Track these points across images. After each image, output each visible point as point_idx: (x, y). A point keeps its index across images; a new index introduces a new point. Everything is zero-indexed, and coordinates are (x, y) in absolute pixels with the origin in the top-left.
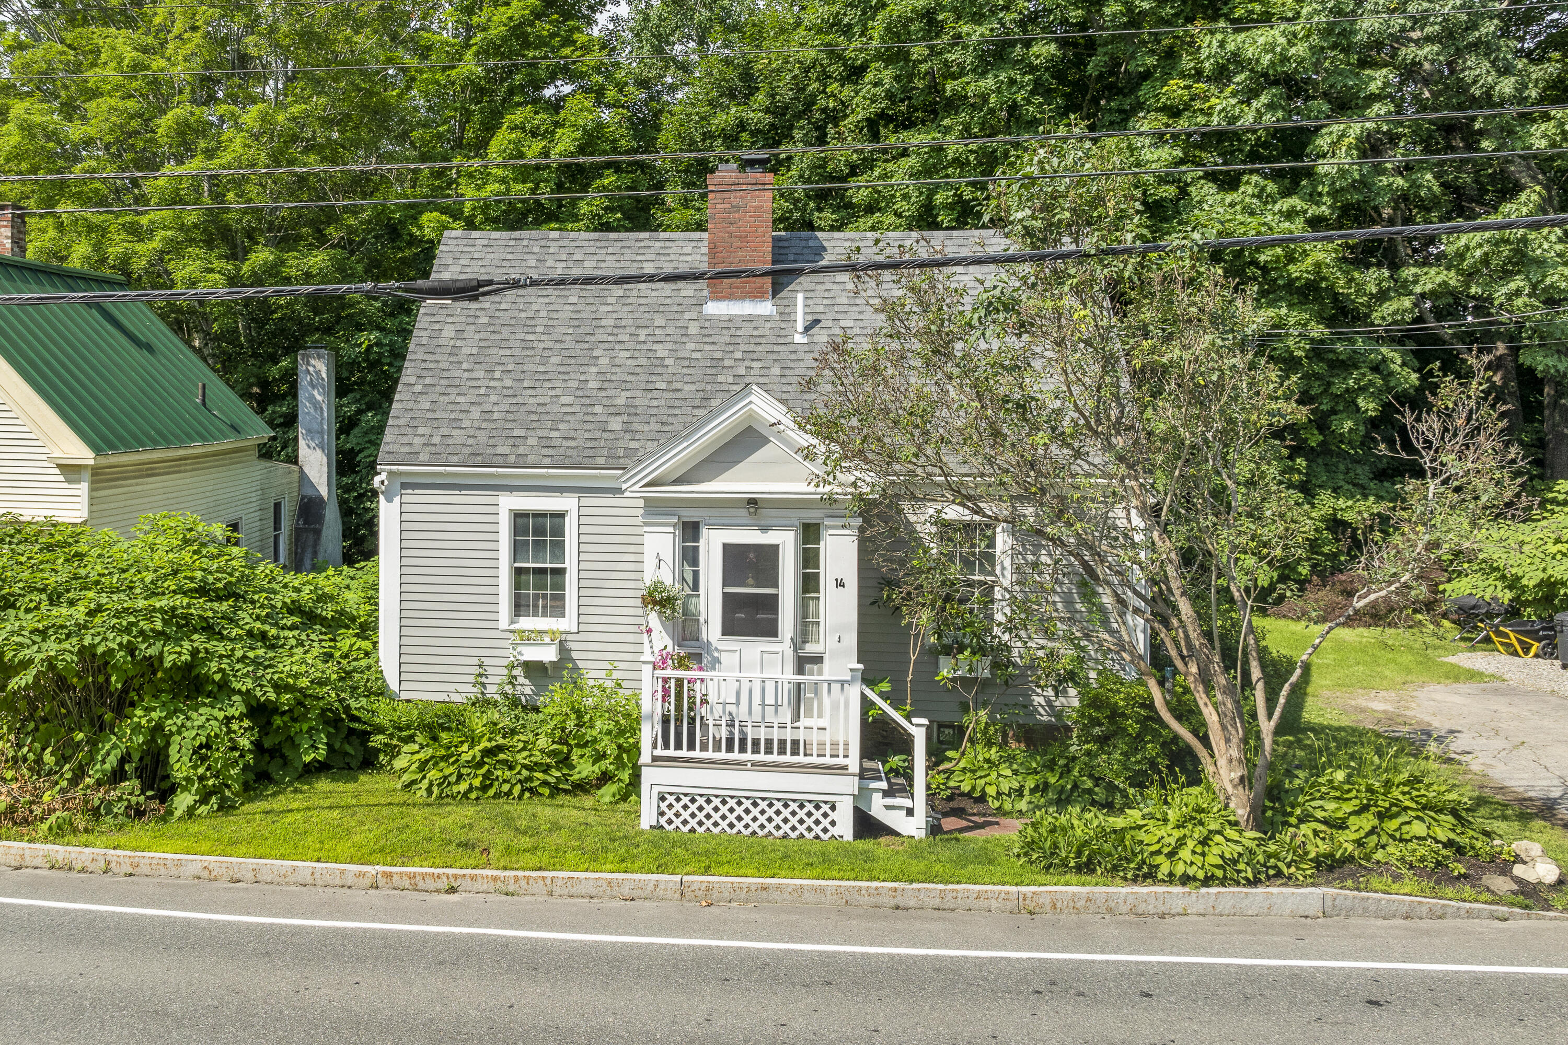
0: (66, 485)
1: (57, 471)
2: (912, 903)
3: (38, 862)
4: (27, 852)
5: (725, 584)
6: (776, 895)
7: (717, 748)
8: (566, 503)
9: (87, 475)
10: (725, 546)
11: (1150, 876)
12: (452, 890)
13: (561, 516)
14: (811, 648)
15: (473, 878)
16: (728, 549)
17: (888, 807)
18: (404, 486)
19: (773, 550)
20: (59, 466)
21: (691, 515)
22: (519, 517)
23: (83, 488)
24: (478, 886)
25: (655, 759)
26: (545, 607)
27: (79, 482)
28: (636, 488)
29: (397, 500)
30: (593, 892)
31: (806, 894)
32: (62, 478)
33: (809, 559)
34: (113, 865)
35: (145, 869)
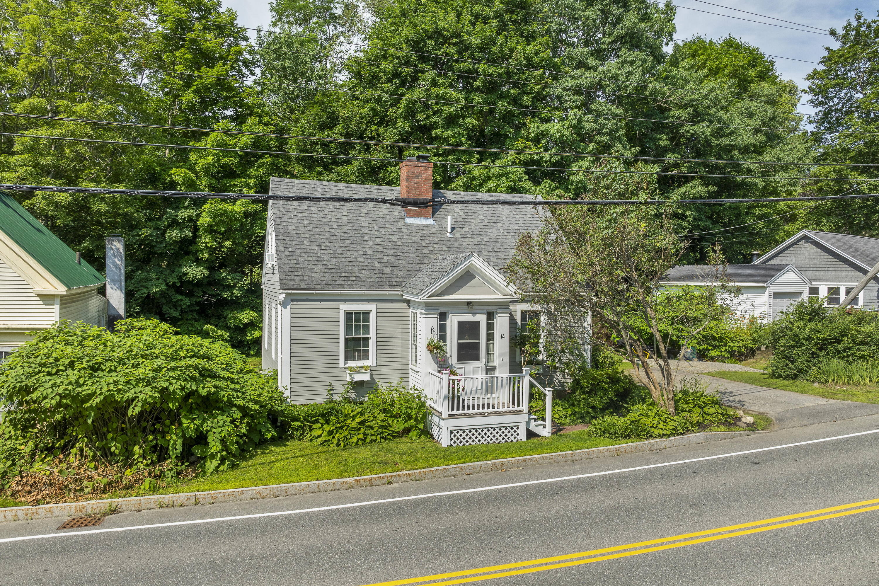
0: (44, 307)
1: (38, 299)
2: (578, 458)
3: (152, 505)
4: (143, 501)
5: (458, 339)
6: (528, 463)
7: (468, 409)
8: (372, 307)
9: (58, 300)
10: (459, 323)
11: (650, 436)
12: (390, 483)
13: (367, 313)
14: (491, 365)
15: (399, 476)
16: (460, 323)
17: (536, 426)
18: (292, 300)
19: (477, 323)
20: (39, 296)
21: (444, 309)
22: (348, 314)
23: (56, 308)
24: (402, 479)
25: (449, 415)
26: (359, 356)
27: (53, 304)
28: (425, 298)
29: (289, 307)
30: (454, 473)
31: (540, 461)
32: (41, 303)
33: (490, 327)
34: (201, 500)
35: (221, 499)
